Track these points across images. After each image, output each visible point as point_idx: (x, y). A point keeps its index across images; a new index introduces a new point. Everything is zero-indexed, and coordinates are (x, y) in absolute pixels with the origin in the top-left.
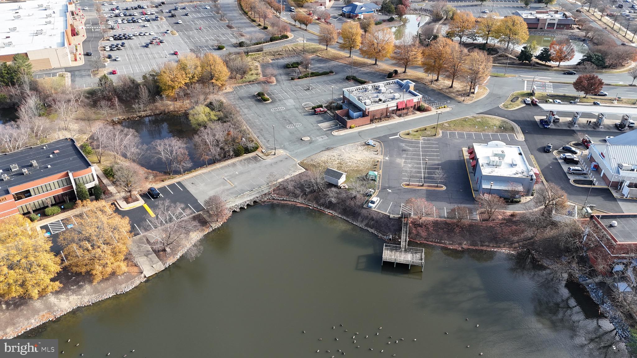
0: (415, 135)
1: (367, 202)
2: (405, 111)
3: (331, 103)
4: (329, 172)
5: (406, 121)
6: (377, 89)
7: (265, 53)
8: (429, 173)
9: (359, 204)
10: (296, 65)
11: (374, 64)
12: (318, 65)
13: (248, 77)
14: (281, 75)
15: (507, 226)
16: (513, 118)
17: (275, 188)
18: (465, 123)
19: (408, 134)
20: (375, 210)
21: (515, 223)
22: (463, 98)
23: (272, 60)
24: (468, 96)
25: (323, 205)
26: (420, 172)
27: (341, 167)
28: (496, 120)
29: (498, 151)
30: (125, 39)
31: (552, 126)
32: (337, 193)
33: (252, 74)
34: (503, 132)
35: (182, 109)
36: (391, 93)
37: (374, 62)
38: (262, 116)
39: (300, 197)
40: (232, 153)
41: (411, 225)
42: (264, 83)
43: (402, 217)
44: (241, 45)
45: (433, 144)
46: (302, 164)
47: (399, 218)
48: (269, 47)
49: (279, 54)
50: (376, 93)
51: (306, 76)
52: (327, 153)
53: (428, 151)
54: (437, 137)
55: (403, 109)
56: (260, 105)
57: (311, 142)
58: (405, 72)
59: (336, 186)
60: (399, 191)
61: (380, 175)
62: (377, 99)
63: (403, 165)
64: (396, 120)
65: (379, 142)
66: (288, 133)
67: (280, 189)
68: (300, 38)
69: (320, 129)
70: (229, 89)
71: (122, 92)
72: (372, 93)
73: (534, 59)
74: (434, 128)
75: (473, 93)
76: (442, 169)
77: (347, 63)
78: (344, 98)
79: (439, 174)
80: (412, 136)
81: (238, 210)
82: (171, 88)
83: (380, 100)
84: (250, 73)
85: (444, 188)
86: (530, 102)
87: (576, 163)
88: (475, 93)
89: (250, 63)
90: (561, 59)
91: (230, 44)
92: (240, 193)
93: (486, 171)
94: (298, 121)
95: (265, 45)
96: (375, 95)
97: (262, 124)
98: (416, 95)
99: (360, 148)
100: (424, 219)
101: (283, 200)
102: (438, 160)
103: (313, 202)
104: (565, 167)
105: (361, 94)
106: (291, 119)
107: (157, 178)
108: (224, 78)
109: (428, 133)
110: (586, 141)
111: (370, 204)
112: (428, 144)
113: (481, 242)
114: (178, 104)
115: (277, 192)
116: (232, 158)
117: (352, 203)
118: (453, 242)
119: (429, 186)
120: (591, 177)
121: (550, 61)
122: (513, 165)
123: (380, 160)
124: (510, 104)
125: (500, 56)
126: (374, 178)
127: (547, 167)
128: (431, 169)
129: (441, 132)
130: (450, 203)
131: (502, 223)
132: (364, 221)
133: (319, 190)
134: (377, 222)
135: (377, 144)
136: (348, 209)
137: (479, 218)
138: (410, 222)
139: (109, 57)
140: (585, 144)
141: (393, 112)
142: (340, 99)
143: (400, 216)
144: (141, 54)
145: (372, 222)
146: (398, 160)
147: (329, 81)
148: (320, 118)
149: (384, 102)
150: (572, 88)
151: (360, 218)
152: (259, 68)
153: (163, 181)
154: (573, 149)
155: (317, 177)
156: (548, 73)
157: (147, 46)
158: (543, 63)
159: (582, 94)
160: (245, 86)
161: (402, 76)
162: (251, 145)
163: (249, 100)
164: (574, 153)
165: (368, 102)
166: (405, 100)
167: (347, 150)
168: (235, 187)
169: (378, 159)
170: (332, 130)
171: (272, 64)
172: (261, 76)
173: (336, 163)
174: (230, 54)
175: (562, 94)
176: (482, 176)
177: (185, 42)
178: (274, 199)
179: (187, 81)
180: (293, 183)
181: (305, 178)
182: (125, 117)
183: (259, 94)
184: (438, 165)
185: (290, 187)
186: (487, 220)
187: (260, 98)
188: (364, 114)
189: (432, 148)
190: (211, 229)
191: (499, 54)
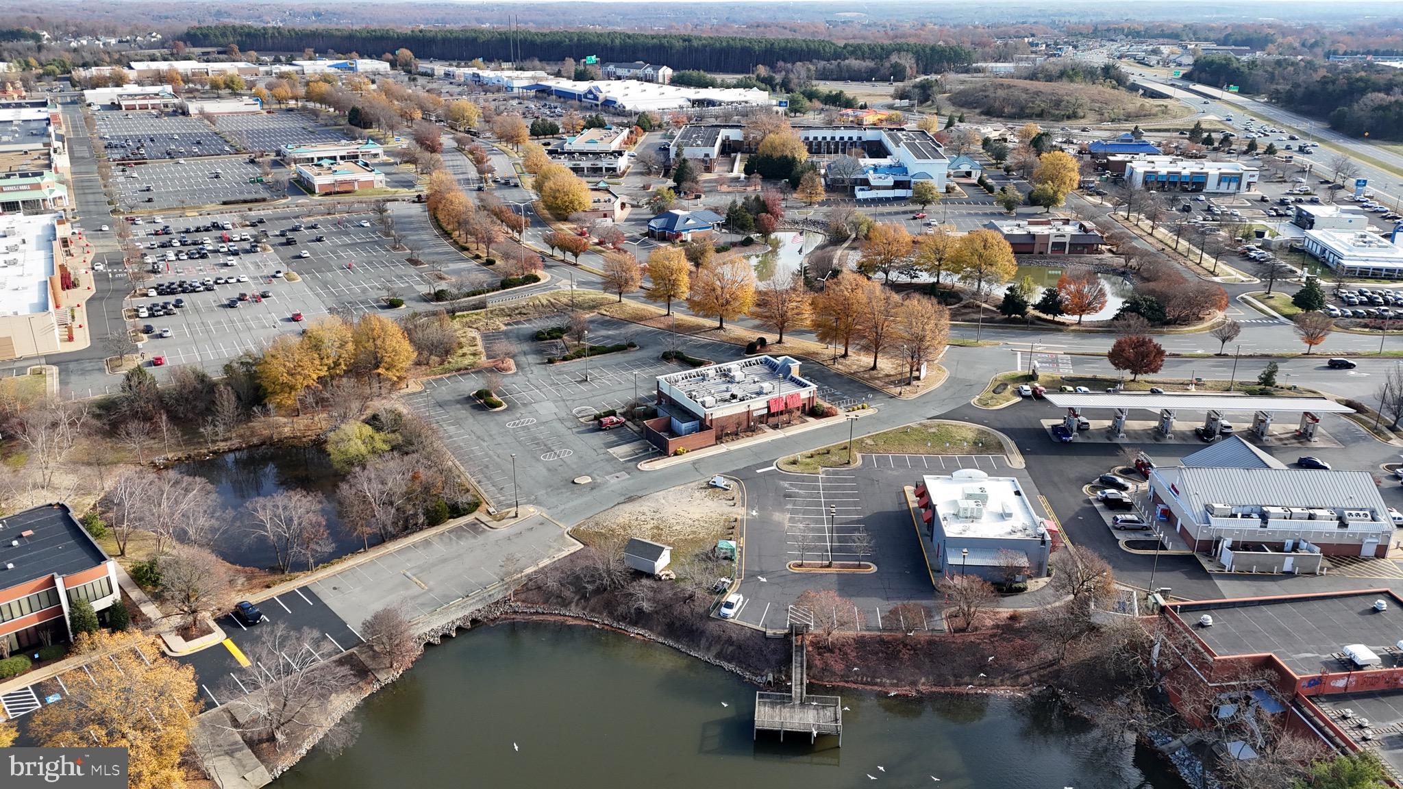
0: (808, 464)
1: (718, 605)
2: (785, 417)
3: (633, 406)
4: (634, 546)
5: (788, 438)
6: (726, 375)
7: (492, 312)
8: (840, 540)
9: (701, 610)
10: (556, 333)
11: (718, 328)
12: (604, 333)
13: (455, 361)
14: (525, 354)
15: (1004, 639)
16: (998, 425)
17: (519, 588)
18: (906, 438)
19: (794, 463)
20: (736, 621)
21: (1020, 632)
22: (898, 389)
23: (506, 325)
24: (909, 384)
25: (623, 618)
26: (823, 539)
27: (660, 535)
28: (967, 430)
29: (974, 488)
30: (184, 292)
31: (1075, 437)
32: (652, 589)
33: (464, 355)
34: (981, 452)
35: (310, 433)
36: (754, 382)
37: (717, 324)
38: (486, 439)
39: (573, 605)
40: (421, 519)
41: (810, 649)
42: (490, 370)
43: (790, 634)
44: (439, 296)
45: (845, 480)
46: (576, 534)
47: (786, 635)
48: (497, 300)
49: (520, 313)
50: (724, 382)
51: (579, 355)
52: (628, 507)
53: (835, 496)
54: (853, 466)
55: (782, 413)
56: (483, 417)
57: (593, 487)
58: (780, 342)
59: (651, 575)
60: (781, 579)
61: (742, 548)
62: (728, 395)
63: (787, 524)
64: (768, 436)
65: (736, 481)
66: (544, 472)
67: (528, 590)
68: (564, 281)
69: (612, 459)
70: (413, 386)
71: (177, 400)
72: (717, 384)
73: (1031, 311)
74: (845, 448)
75: (918, 378)
76: (866, 529)
77: (662, 326)
78: (661, 395)
79: (861, 541)
80: (802, 467)
81: (437, 641)
82: (287, 389)
83: (734, 396)
84: (460, 352)
85: (874, 568)
86: (1030, 393)
87: (1127, 507)
88: (922, 377)
89: (459, 333)
90: (1082, 309)
91: (414, 295)
92: (440, 604)
93: (951, 529)
94: (564, 444)
95: (490, 297)
96: (724, 387)
97: (487, 454)
98: (804, 386)
99: (697, 494)
100: (835, 633)
101: (537, 613)
102: (857, 512)
103: (601, 613)
104: (1108, 517)
105: (693, 387)
106: (549, 442)
107: (254, 582)
108: (403, 365)
109: (835, 459)
110: (1143, 465)
111: (724, 610)
112: (836, 480)
113: (955, 676)
114: (302, 422)
115: (523, 596)
116: (421, 529)
117: (686, 610)
118: (899, 680)
119: (843, 566)
120: (1159, 534)
121: (1061, 313)
122: (1004, 516)
123: (739, 517)
124: (992, 398)
125: (965, 307)
126: (729, 555)
127: (1074, 519)
128: (844, 531)
129: (859, 456)
130: (888, 599)
131: (994, 635)
132: (712, 648)
133: (615, 586)
134: (740, 647)
135: (733, 484)
136: (678, 624)
137: (946, 627)
138: (808, 642)
139: (148, 330)
140: (1141, 471)
141: (762, 419)
142: (652, 398)
143: (786, 631)
144: (220, 323)
145: (731, 648)
146: (777, 516)
147: (628, 362)
148: (613, 438)
149: (742, 400)
150: (1107, 363)
151: (703, 641)
152: (479, 342)
153: (268, 587)
154: (1120, 480)
155: (611, 559)
156: (1060, 337)
157: (232, 305)
158: (1050, 317)
159: (1127, 375)
160: (448, 378)
161: (775, 349)
162: (462, 500)
163: (459, 406)
164: (1123, 488)
165: (709, 400)
166: (784, 394)
167: (671, 499)
168: (430, 590)
169: (735, 516)
170: (638, 460)
171: (505, 333)
172: (484, 358)
173: (649, 526)
174: (415, 315)
175: (1089, 376)
176: (946, 541)
177: (318, 295)
178: (515, 612)
179: (322, 374)
180: (558, 575)
181: (582, 563)
182: (180, 454)
183: (480, 395)
184: (858, 521)
185: (552, 584)
186: (963, 630)
187: (483, 402)
188: (703, 425)
189: (844, 488)
190: (377, 686)
191: (964, 303)
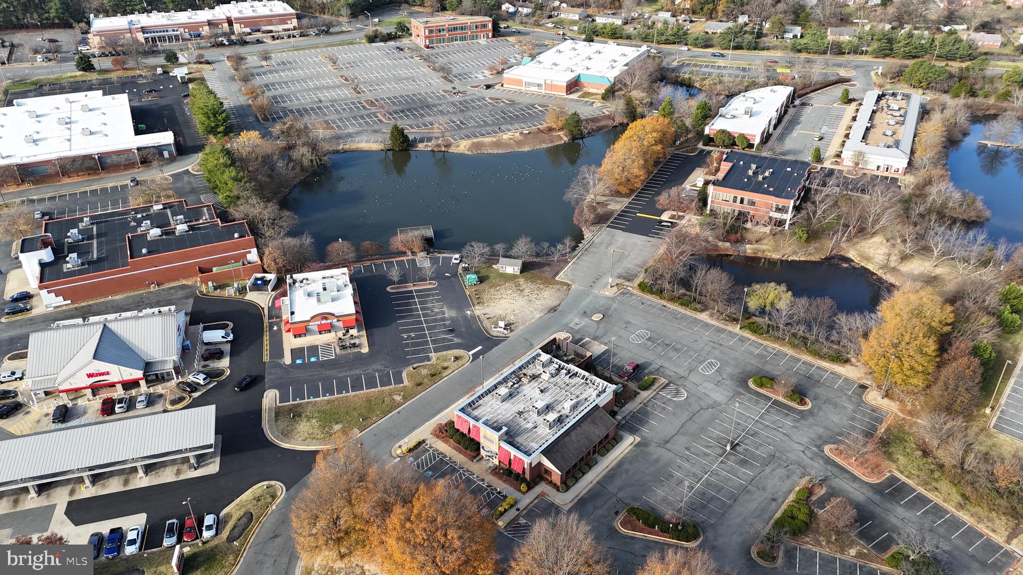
45: (413, 353)
63: (445, 309)
65: (493, 336)
85: (388, 289)
130: (380, 275)
146: (453, 313)
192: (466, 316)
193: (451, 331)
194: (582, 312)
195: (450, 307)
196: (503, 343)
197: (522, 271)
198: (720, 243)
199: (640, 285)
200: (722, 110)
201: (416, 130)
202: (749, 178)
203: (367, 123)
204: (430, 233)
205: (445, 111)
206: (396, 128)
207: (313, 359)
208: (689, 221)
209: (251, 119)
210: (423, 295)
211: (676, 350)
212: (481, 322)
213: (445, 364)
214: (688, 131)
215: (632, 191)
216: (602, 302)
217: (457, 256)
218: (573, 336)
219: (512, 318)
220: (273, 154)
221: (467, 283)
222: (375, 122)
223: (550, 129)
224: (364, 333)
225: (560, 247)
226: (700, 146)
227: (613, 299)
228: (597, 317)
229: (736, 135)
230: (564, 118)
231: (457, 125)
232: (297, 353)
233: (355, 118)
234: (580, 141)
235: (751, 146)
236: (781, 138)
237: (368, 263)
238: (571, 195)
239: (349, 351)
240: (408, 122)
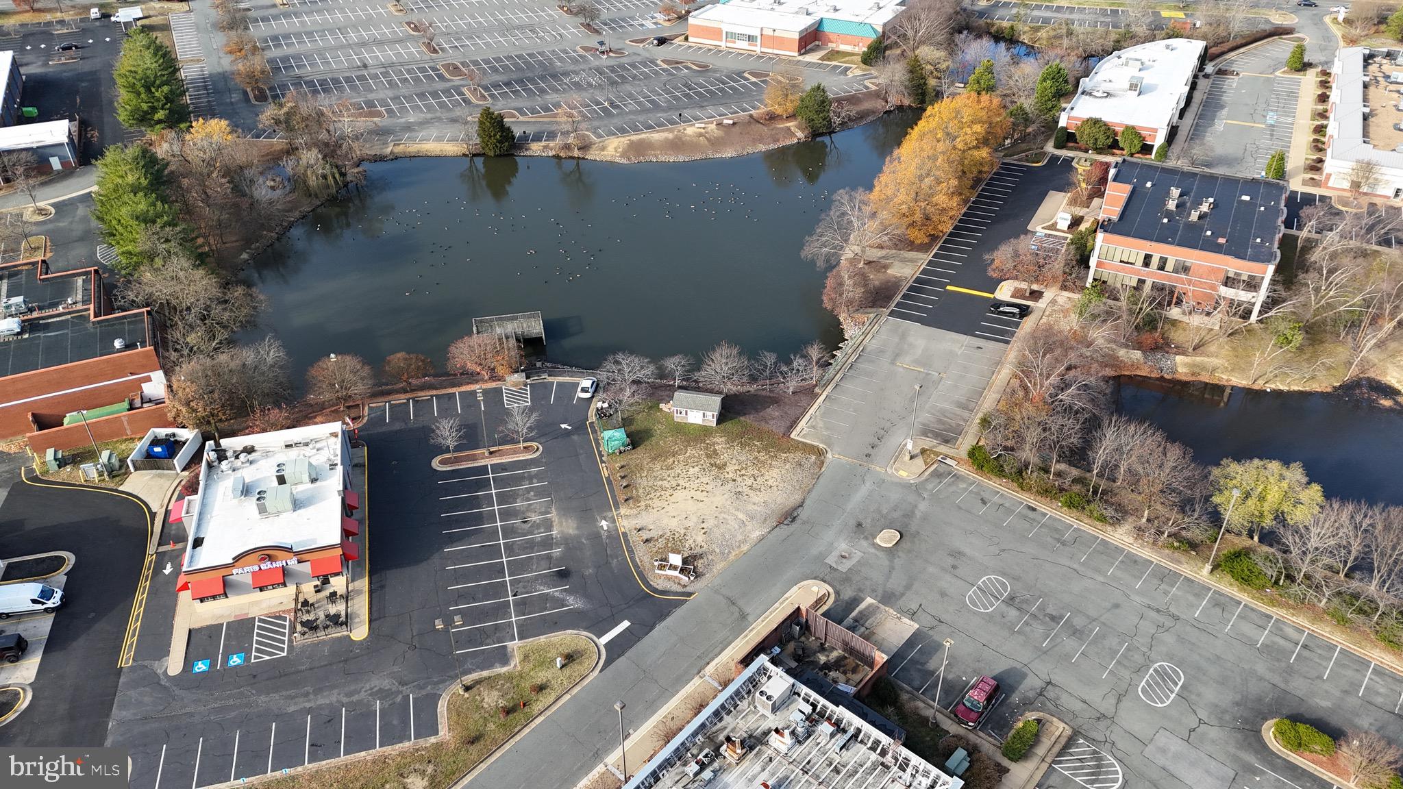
0: (543, 666)
26: (502, 498)
45: (469, 640)
47: (531, 377)
53: (487, 592)
54: (456, 687)
57: (860, 526)
60: (544, 431)
63: (553, 515)
65: (655, 590)
80: (552, 653)
85: (436, 464)
112: (486, 636)
143: (528, 382)
146: (571, 528)
169: (628, 511)
192: (596, 536)
193: (563, 575)
194: (852, 522)
195: (565, 512)
196: (679, 613)
197: (721, 419)
198: (1122, 353)
199: (972, 454)
200: (1085, 83)
201: (529, 118)
202: (1169, 214)
203: (442, 105)
204: (535, 327)
205: (584, 84)
206: (487, 113)
207: (235, 660)
208: (1054, 302)
209: (235, 97)
210: (510, 476)
211: (1076, 633)
212: (631, 551)
213: (541, 676)
214: (1027, 120)
215: (934, 238)
216: (895, 496)
217: (586, 383)
218: (837, 593)
219: (700, 539)
220: (250, 165)
221: (604, 448)
222: (457, 104)
223: (772, 117)
224: (363, 584)
225: (798, 363)
226: (1050, 148)
227: (917, 489)
228: (886, 539)
229: (1119, 129)
230: (797, 96)
231: (605, 110)
232: (201, 640)
233: (422, 96)
234: (826, 139)
235: (1146, 149)
236: (1197, 133)
237: (400, 399)
238: (815, 248)
239: (322, 635)
240: (518, 103)
